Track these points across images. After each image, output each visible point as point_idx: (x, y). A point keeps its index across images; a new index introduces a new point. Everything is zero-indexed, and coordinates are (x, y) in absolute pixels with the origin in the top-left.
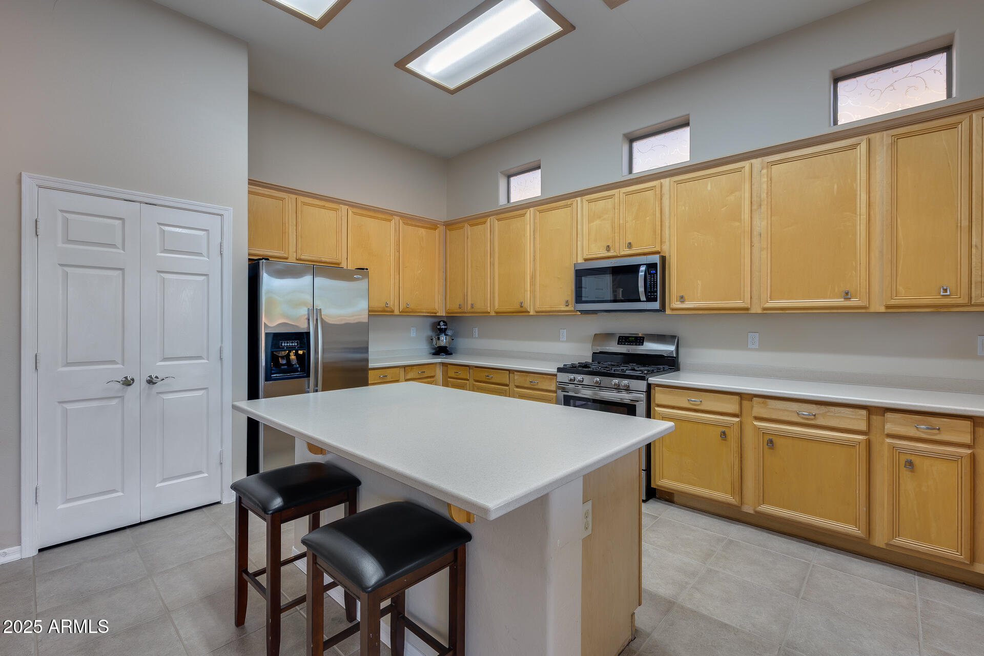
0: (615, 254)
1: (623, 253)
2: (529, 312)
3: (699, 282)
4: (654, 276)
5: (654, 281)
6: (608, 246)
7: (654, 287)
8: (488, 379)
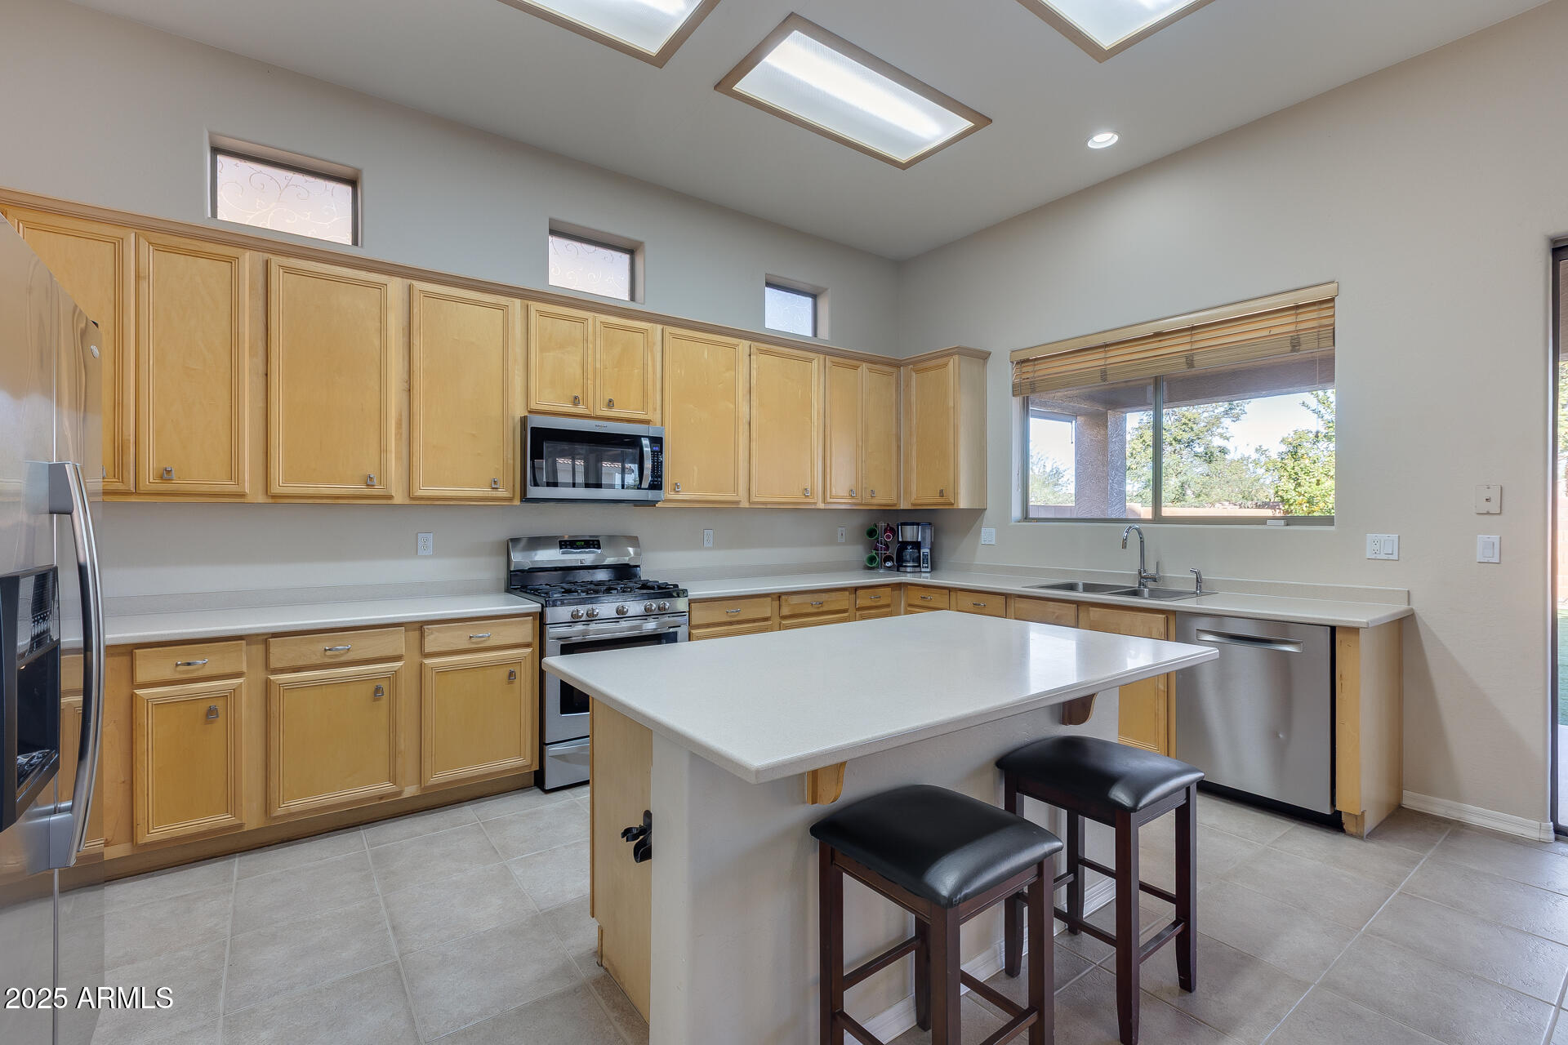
0: (586, 412)
1: (599, 413)
2: (390, 497)
3: (695, 468)
4: (658, 455)
5: (658, 463)
6: (576, 398)
7: (658, 471)
8: (331, 657)
